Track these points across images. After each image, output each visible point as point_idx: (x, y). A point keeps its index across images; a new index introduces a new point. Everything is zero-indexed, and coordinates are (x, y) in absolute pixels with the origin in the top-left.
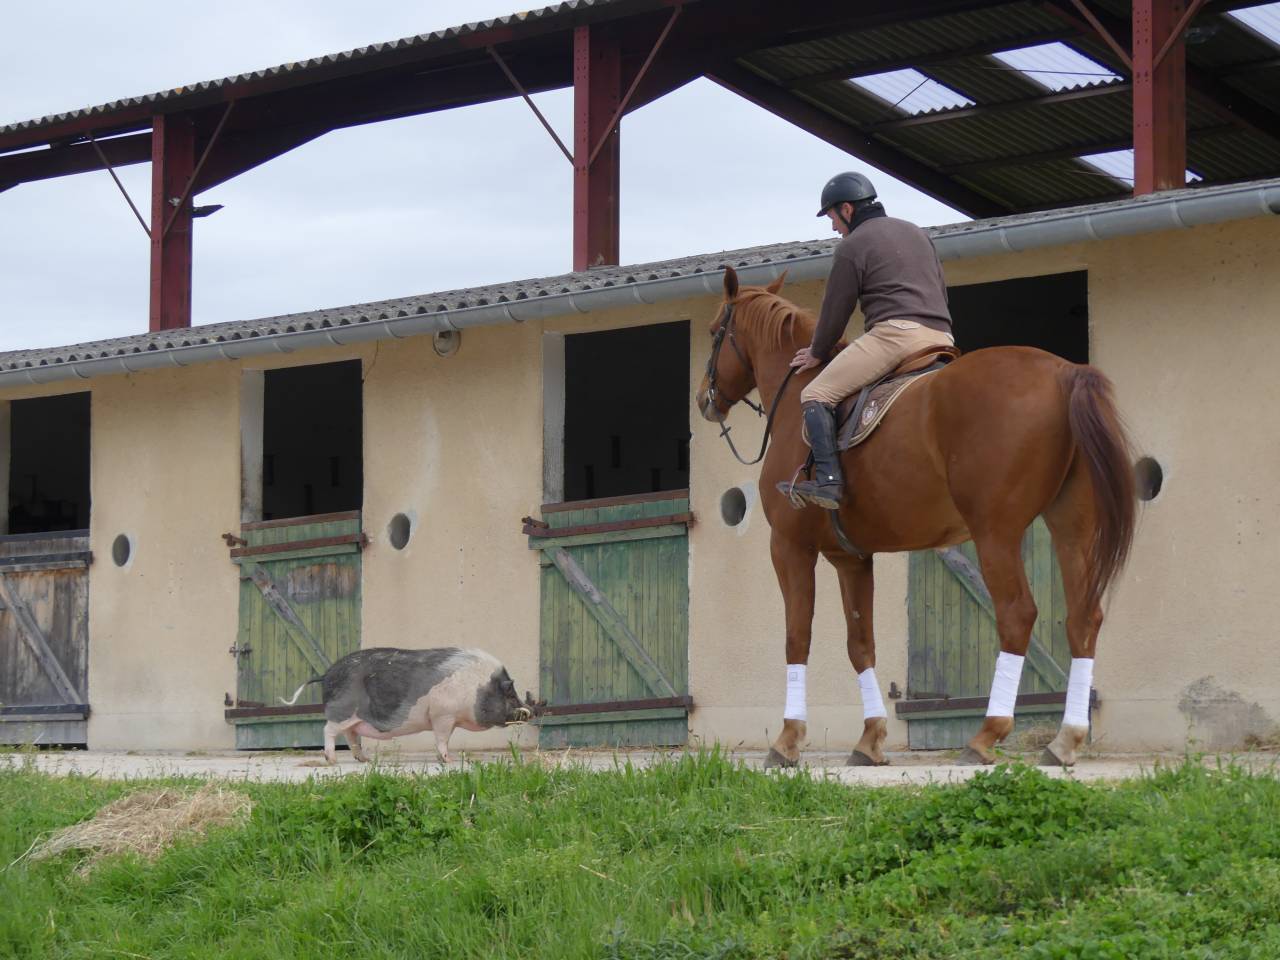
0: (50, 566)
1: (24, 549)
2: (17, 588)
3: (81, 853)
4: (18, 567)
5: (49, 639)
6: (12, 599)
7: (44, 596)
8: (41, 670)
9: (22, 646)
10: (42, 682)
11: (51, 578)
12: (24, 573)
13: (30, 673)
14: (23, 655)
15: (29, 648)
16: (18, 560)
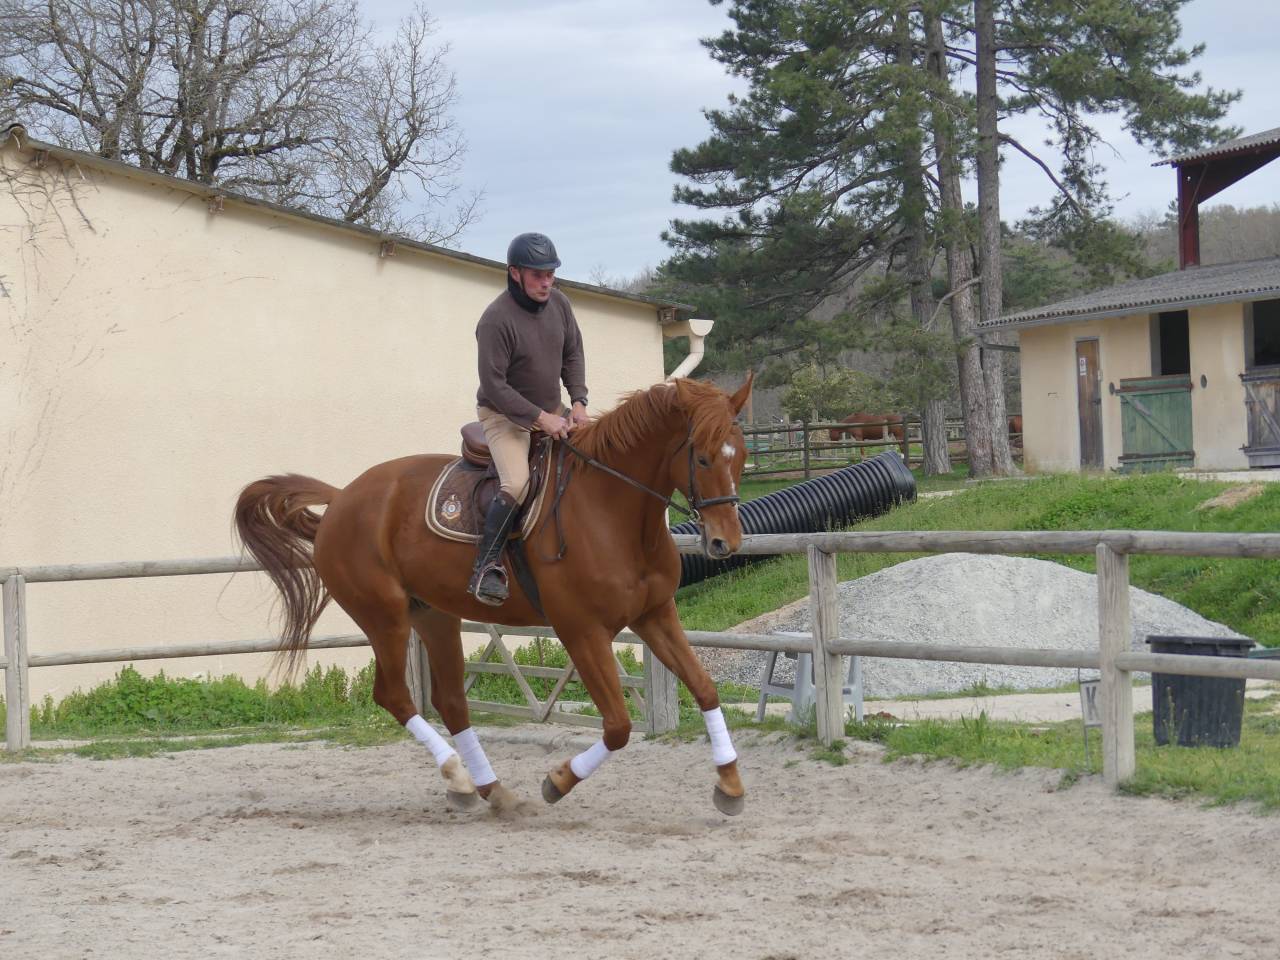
0: (1272, 381)
1: (1259, 373)
2: (1258, 392)
3: (1213, 507)
4: (1258, 382)
5: (1273, 416)
6: (1257, 397)
7: (1271, 395)
8: (1271, 431)
9: (1262, 419)
10: (1272, 436)
11: (1273, 387)
12: (1261, 385)
13: (1266, 432)
14: (1263, 423)
15: (1265, 420)
16: (1259, 379)
